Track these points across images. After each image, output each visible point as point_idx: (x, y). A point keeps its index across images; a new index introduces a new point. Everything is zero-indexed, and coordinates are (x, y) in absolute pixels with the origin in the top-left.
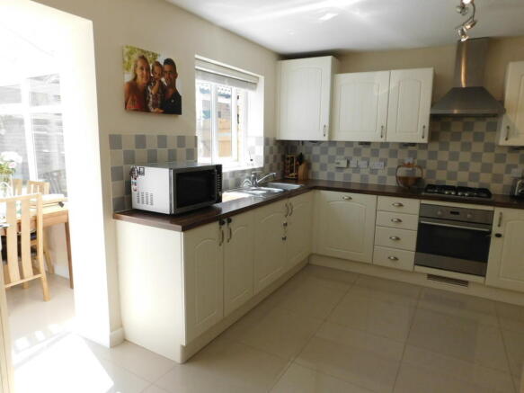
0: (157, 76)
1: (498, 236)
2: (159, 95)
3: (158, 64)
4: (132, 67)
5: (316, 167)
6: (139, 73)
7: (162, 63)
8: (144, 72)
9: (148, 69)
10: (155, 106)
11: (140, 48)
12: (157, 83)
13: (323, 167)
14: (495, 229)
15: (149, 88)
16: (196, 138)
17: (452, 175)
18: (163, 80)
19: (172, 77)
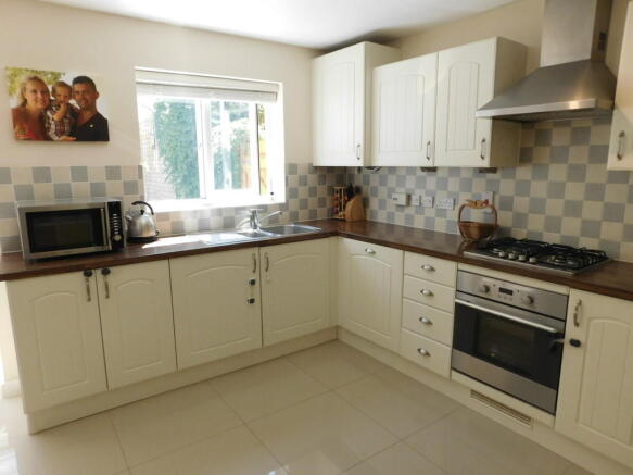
0: (62, 98)
1: (576, 343)
2: (66, 121)
3: (63, 84)
4: (18, 91)
5: (374, 204)
6: (30, 97)
7: (70, 83)
8: (39, 95)
9: (45, 92)
10: (60, 133)
11: (29, 68)
12: (62, 106)
13: (382, 204)
14: (571, 332)
15: (48, 113)
16: (140, 168)
17: (553, 224)
18: (72, 102)
19: (87, 97)
